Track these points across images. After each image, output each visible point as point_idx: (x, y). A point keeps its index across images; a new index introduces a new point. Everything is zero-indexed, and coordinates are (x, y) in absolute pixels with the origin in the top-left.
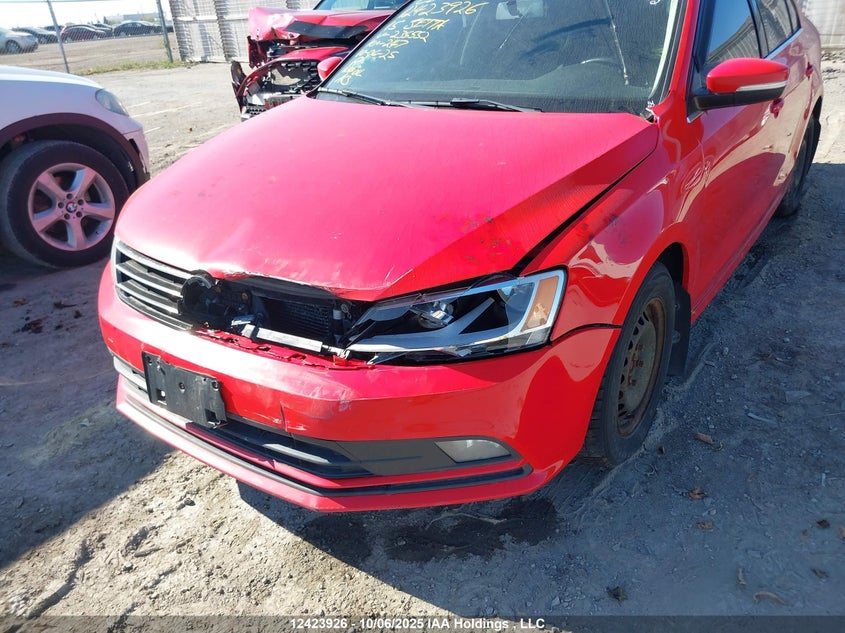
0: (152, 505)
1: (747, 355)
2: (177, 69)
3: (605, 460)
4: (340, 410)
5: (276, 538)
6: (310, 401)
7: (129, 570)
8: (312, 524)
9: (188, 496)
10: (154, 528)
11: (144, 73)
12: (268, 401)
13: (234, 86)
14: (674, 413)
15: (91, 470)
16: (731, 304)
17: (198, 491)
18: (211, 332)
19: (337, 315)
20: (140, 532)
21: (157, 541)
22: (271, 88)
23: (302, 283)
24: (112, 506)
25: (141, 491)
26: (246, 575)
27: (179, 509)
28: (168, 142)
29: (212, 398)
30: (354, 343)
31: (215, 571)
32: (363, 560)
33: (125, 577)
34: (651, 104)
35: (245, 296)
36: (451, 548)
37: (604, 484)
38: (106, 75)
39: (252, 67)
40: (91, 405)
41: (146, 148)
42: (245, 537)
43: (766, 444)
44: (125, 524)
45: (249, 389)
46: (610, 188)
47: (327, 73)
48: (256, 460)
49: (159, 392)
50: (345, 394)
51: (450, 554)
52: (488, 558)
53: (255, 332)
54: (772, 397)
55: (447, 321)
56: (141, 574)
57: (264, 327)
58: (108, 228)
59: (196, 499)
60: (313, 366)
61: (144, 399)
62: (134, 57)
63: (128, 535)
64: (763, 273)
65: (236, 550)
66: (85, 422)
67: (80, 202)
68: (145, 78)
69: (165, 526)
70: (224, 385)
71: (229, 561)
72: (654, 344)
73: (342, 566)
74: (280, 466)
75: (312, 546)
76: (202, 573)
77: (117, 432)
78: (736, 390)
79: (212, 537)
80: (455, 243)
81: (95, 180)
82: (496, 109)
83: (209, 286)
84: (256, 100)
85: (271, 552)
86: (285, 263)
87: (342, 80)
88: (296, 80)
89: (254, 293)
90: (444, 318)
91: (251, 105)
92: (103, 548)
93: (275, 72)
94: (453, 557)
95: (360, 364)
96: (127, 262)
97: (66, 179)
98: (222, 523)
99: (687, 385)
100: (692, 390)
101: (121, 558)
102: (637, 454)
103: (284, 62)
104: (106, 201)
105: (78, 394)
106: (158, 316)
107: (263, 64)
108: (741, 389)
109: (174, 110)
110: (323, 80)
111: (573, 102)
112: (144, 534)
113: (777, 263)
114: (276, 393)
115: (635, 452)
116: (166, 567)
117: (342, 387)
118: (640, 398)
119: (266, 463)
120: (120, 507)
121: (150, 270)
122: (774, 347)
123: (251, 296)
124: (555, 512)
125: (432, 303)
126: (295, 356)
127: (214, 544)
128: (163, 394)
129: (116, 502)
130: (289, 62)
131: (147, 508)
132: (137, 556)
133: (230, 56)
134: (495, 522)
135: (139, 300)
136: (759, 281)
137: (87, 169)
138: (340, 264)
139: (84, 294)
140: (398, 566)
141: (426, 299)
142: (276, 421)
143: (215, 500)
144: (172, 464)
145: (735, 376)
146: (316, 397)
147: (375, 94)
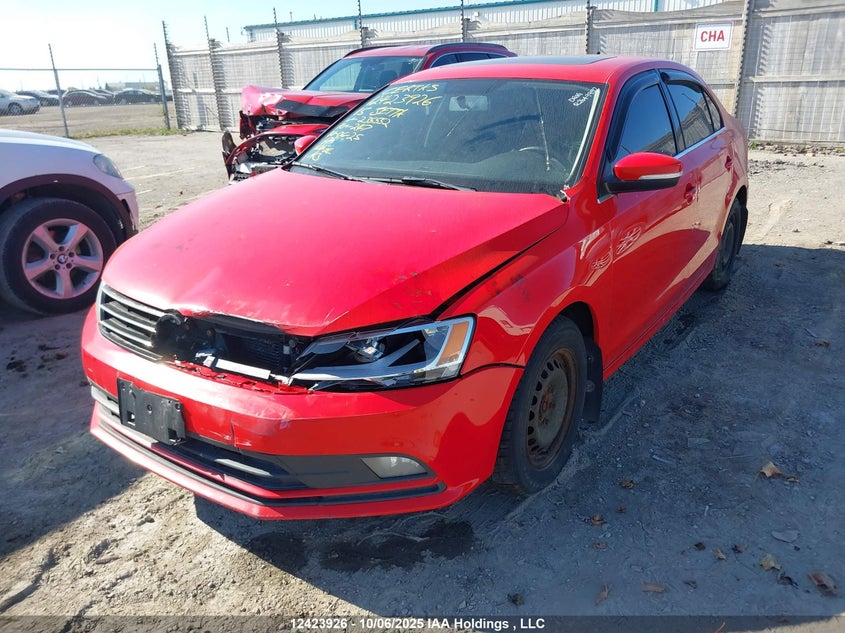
0: (114, 522)
1: (661, 408)
2: (174, 136)
3: (517, 487)
4: (281, 428)
5: (223, 550)
6: (256, 419)
7: (90, 574)
8: (257, 539)
9: (149, 514)
10: (115, 540)
11: (142, 139)
12: (221, 420)
13: (224, 154)
14: (589, 454)
15: (61, 491)
16: (656, 364)
17: (158, 510)
18: (178, 362)
19: (286, 350)
20: (102, 543)
21: (116, 552)
22: (258, 158)
23: (256, 320)
24: (79, 521)
25: (107, 509)
26: (194, 580)
27: (139, 525)
28: (159, 204)
29: (174, 419)
30: (298, 372)
31: (167, 577)
32: (299, 569)
33: (86, 580)
34: (566, 187)
35: (209, 333)
36: (377, 560)
37: (519, 511)
38: (104, 139)
39: (242, 138)
40: (67, 435)
41: (137, 209)
42: (197, 549)
43: (663, 481)
44: (89, 536)
45: (205, 410)
46: (519, 254)
47: (302, 149)
48: (209, 474)
49: (130, 414)
50: (286, 414)
51: (376, 565)
52: (409, 569)
53: (215, 362)
54: (676, 443)
55: (378, 356)
56: (101, 578)
57: (223, 359)
58: (95, 279)
59: (156, 518)
60: (261, 391)
61: (116, 424)
62: (132, 123)
63: (92, 544)
64: (688, 339)
65: (188, 559)
66: (60, 449)
67: (71, 255)
68: (142, 143)
69: (125, 540)
70: (186, 407)
71: (180, 569)
72: (566, 389)
73: (280, 573)
74: (229, 480)
75: (255, 556)
76: (155, 578)
77: (88, 459)
78: (647, 436)
79: (167, 548)
80: (384, 293)
81: (87, 235)
82: (439, 187)
83: (179, 322)
84: (243, 168)
85: (219, 562)
86: (243, 304)
87: (313, 157)
88: (283, 152)
89: (217, 330)
90: (375, 354)
91: (239, 173)
92: (68, 555)
93: (263, 144)
94: (378, 568)
95: (301, 390)
96: (111, 303)
97: (59, 234)
98: (177, 538)
99: (604, 431)
100: (608, 435)
101: (84, 566)
102: (550, 486)
103: (271, 135)
104: (95, 255)
105: (54, 426)
106: (134, 348)
107: (253, 136)
108: (651, 436)
109: (168, 174)
110: (298, 154)
111: (502, 184)
112: (105, 545)
113: (702, 330)
114: (228, 413)
115: (549, 484)
116: (123, 573)
117: (283, 408)
118: (554, 436)
119: (218, 477)
120: (87, 522)
121: (130, 309)
122: (686, 401)
123: (214, 333)
124: (472, 532)
125: (366, 341)
126: (248, 383)
127: (168, 555)
128: (133, 417)
129: (82, 519)
130: (276, 136)
131: (110, 524)
132: (98, 563)
133: (225, 126)
134: (419, 539)
135: (119, 335)
136: (684, 346)
137: (80, 224)
138: (289, 306)
139: (68, 338)
140: (330, 575)
141: (359, 336)
142: (227, 437)
143: (173, 518)
144: (136, 487)
145: (647, 425)
146: (261, 417)
147: (342, 170)
